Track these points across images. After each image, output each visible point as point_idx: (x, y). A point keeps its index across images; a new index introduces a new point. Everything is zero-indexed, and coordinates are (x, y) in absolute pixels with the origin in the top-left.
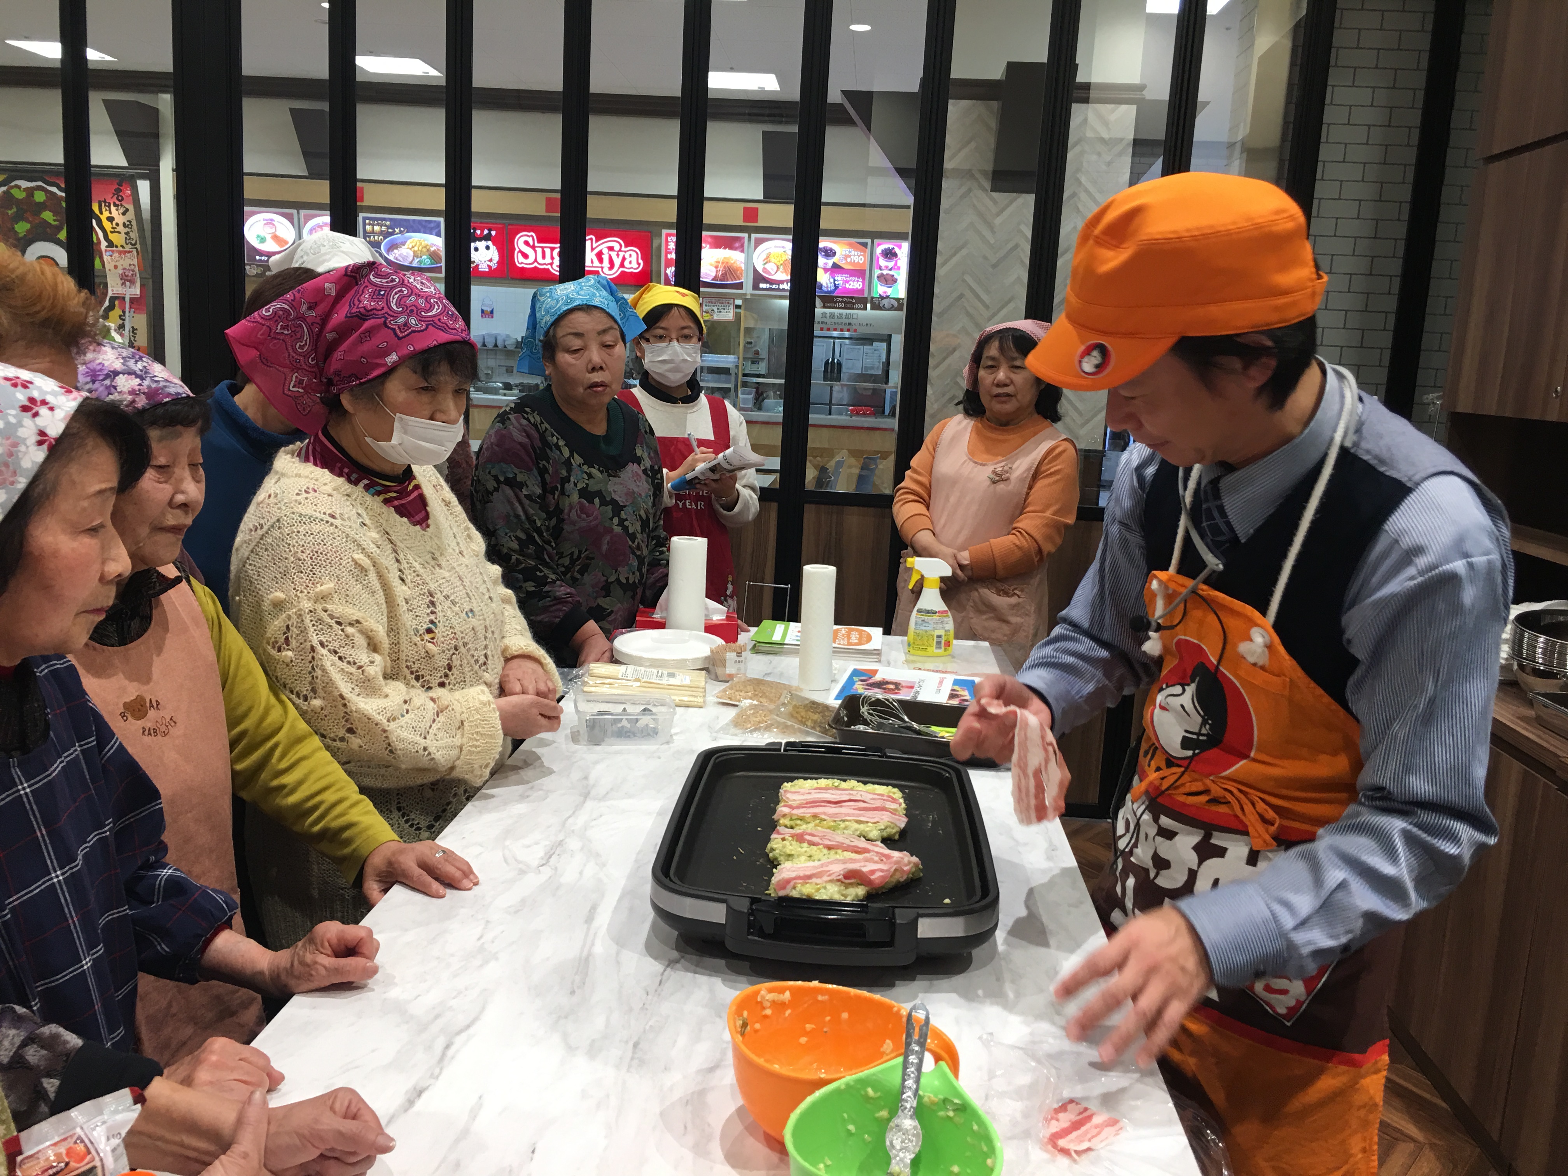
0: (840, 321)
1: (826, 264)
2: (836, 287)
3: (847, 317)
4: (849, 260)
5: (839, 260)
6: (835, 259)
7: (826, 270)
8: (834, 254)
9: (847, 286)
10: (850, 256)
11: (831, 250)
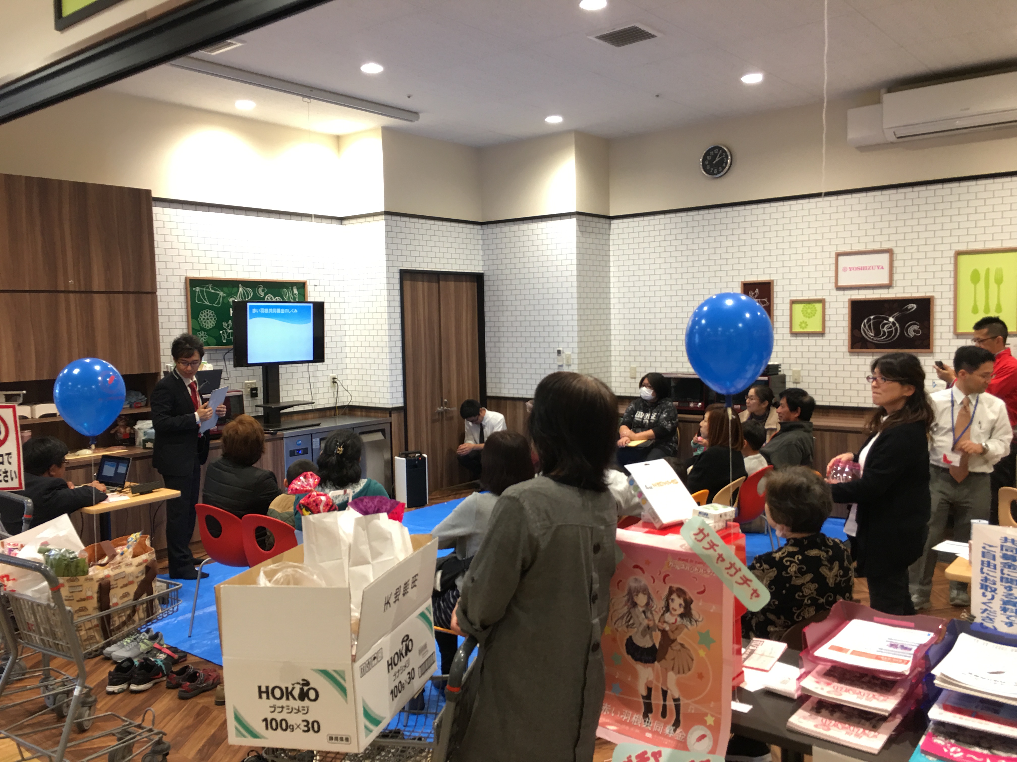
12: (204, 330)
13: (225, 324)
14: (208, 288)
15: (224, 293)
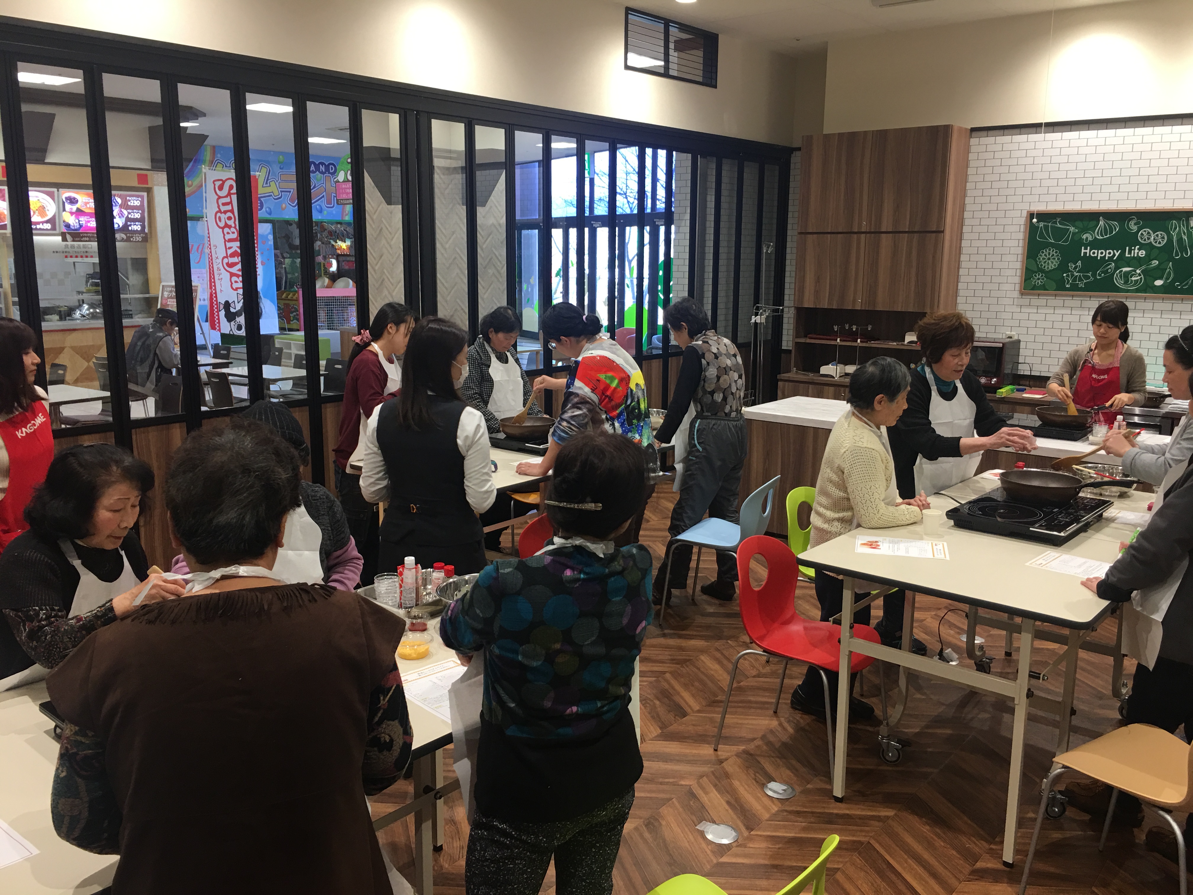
0: (79, 250)
1: (71, 209)
2: (81, 226)
3: (84, 247)
4: (88, 206)
5: (81, 206)
6: (78, 205)
7: (72, 213)
8: (77, 202)
9: (89, 225)
10: (88, 203)
11: (74, 198)
12: (1042, 271)
13: (1071, 266)
14: (1055, 223)
15: (1076, 227)
